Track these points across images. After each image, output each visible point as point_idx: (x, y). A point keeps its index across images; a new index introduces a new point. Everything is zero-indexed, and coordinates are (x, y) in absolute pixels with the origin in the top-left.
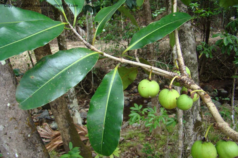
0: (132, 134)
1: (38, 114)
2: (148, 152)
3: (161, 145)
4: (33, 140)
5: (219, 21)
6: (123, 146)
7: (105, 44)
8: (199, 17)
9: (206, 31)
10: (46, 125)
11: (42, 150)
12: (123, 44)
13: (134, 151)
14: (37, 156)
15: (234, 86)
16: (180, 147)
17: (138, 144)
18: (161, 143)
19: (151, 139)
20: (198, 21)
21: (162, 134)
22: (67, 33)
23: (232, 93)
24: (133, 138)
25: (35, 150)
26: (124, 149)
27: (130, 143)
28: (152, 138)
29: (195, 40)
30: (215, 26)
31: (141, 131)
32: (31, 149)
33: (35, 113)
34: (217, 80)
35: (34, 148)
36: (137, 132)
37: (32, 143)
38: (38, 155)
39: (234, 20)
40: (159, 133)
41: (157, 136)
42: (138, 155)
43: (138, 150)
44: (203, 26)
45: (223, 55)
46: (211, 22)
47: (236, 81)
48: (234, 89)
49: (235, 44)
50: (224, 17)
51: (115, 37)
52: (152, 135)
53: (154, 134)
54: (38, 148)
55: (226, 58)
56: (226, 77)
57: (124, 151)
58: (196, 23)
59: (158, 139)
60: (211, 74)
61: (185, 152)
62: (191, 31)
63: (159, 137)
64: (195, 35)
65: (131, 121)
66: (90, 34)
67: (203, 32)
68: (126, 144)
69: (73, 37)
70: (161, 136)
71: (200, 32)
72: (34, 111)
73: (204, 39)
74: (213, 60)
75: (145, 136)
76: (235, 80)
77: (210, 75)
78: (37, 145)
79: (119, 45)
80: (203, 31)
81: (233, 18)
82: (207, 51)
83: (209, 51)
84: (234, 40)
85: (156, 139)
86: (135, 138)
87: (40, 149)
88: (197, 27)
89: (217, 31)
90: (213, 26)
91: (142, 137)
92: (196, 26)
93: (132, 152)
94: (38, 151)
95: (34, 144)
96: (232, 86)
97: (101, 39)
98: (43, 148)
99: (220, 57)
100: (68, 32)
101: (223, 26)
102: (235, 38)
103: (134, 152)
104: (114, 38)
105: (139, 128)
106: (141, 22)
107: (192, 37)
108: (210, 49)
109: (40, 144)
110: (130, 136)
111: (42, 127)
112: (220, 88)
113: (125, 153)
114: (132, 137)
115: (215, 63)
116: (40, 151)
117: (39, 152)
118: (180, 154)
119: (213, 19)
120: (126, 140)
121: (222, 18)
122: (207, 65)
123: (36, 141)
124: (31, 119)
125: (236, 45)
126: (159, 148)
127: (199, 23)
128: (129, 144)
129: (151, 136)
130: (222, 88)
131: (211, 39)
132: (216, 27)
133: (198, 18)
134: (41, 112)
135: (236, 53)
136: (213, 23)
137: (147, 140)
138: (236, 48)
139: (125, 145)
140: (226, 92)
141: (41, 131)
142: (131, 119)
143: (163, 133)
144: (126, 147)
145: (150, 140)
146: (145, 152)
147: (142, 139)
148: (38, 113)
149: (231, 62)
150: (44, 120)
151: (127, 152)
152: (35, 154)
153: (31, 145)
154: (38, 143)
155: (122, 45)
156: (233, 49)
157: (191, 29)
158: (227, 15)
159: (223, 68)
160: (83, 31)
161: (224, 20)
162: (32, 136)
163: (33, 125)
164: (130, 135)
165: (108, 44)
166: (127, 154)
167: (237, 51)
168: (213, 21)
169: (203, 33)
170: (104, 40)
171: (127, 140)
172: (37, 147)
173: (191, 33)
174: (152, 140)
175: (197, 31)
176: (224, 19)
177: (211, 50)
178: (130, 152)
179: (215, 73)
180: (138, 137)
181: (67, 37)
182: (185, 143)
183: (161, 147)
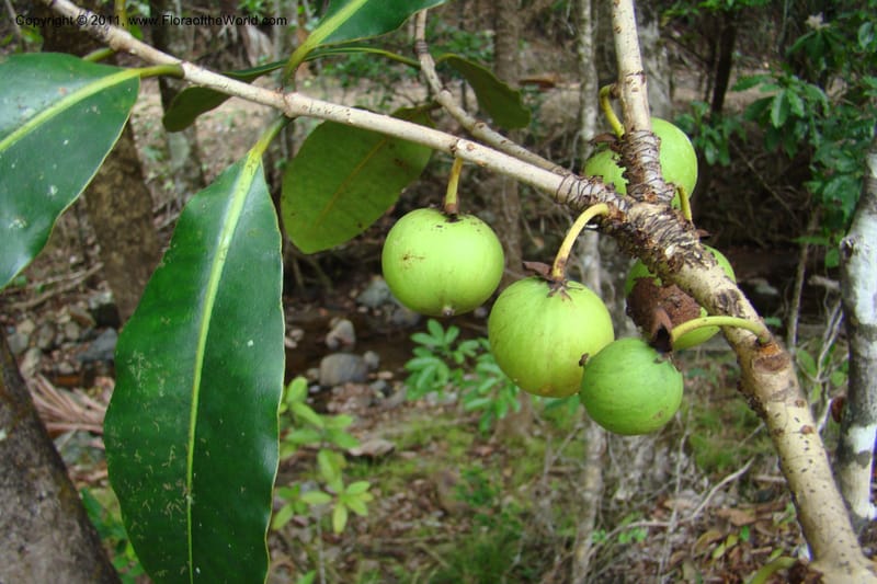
0: (426, 431)
1: (80, 346)
2: (476, 500)
3: (529, 477)
4: (16, 454)
5: (768, 28)
6: (389, 474)
7: (341, 92)
8: (696, 12)
9: (716, 66)
10: (106, 386)
11: (52, 489)
12: (409, 93)
13: (426, 492)
14: (33, 514)
15: (801, 272)
16: (589, 490)
17: (443, 467)
18: (526, 466)
19: (492, 453)
20: (690, 26)
21: (532, 435)
22: (200, 41)
23: (791, 297)
24: (428, 444)
25: (26, 490)
26: (391, 484)
27: (413, 462)
28: (496, 448)
29: (672, 94)
30: (753, 47)
31: (456, 421)
32: (9, 486)
33: (66, 340)
34: (745, 247)
35: (21, 485)
36: (444, 422)
37: (14, 462)
38: (39, 511)
39: (819, 27)
40: (522, 430)
41: (514, 444)
42: (443, 509)
43: (442, 489)
44: (707, 46)
45: (774, 158)
46: (740, 31)
47: (811, 255)
48: (800, 285)
49: (816, 117)
50: (788, 14)
51: (381, 67)
52: (498, 437)
53: (506, 433)
54: (36, 484)
55: (781, 168)
56: (777, 237)
57: (391, 493)
58: (684, 32)
59: (517, 451)
60: (727, 223)
61: (606, 508)
62: (657, 59)
63: (520, 444)
64: (670, 75)
65: (414, 387)
66: (284, 50)
67: (705, 65)
68: (402, 466)
69: (221, 60)
70: (529, 441)
71: (694, 67)
72: (64, 332)
73: (707, 93)
74: (736, 175)
75: (469, 438)
76: (805, 252)
77: (722, 228)
78: (33, 470)
79: (394, 97)
80: (708, 63)
81: (815, 21)
82: (711, 138)
83: (717, 138)
84: (813, 104)
85: (509, 451)
86: (434, 446)
87: (44, 486)
88: (687, 45)
89: (758, 67)
90: (746, 48)
91: (461, 444)
92: (684, 43)
93: (420, 495)
94: (38, 495)
95: (22, 469)
96: (793, 272)
97: (325, 71)
98: (57, 483)
99: (762, 163)
100: (205, 39)
101: (782, 49)
102: (819, 95)
103: (428, 496)
104: (375, 71)
105: (449, 410)
106: (481, 15)
107: (660, 82)
108: (721, 132)
109: (46, 469)
110: (415, 439)
111: (92, 391)
112: (753, 277)
113: (395, 499)
114: (424, 442)
115: (743, 183)
116: (44, 494)
117: (41, 499)
118: (588, 516)
119: (747, 23)
120: (401, 450)
121: (779, 20)
122: (713, 190)
123: (29, 457)
124: (9, 371)
125: (820, 123)
126: (519, 484)
127: (695, 31)
128: (409, 468)
129: (493, 440)
130: (761, 275)
131: (731, 98)
132: (757, 51)
133: (691, 14)
134: (92, 337)
135: (817, 153)
136: (744, 36)
137: (479, 456)
138: (821, 132)
139: (395, 468)
140: (773, 291)
141: (89, 408)
142: (412, 379)
143: (537, 432)
144: (399, 476)
145: (487, 455)
146: (467, 498)
147: (459, 451)
148: (79, 341)
149: (799, 186)
150: (100, 367)
151: (401, 495)
152: (26, 507)
153: (8, 470)
154: (41, 464)
155: (402, 100)
156: (808, 137)
157: (657, 52)
158: (798, 10)
159: (769, 206)
160: (263, 37)
161: (788, 27)
162: (14, 436)
163: (17, 395)
164: (416, 434)
165: (352, 90)
166: (402, 502)
167: (821, 145)
168: (745, 27)
169: (708, 73)
170: (338, 75)
171: (405, 449)
172: (35, 478)
173: (658, 67)
174: (496, 455)
175: (683, 63)
176: (784, 24)
177: (726, 136)
178: (412, 495)
179: (741, 219)
180: (444, 444)
181: (201, 59)
182: (610, 474)
183: (527, 482)
